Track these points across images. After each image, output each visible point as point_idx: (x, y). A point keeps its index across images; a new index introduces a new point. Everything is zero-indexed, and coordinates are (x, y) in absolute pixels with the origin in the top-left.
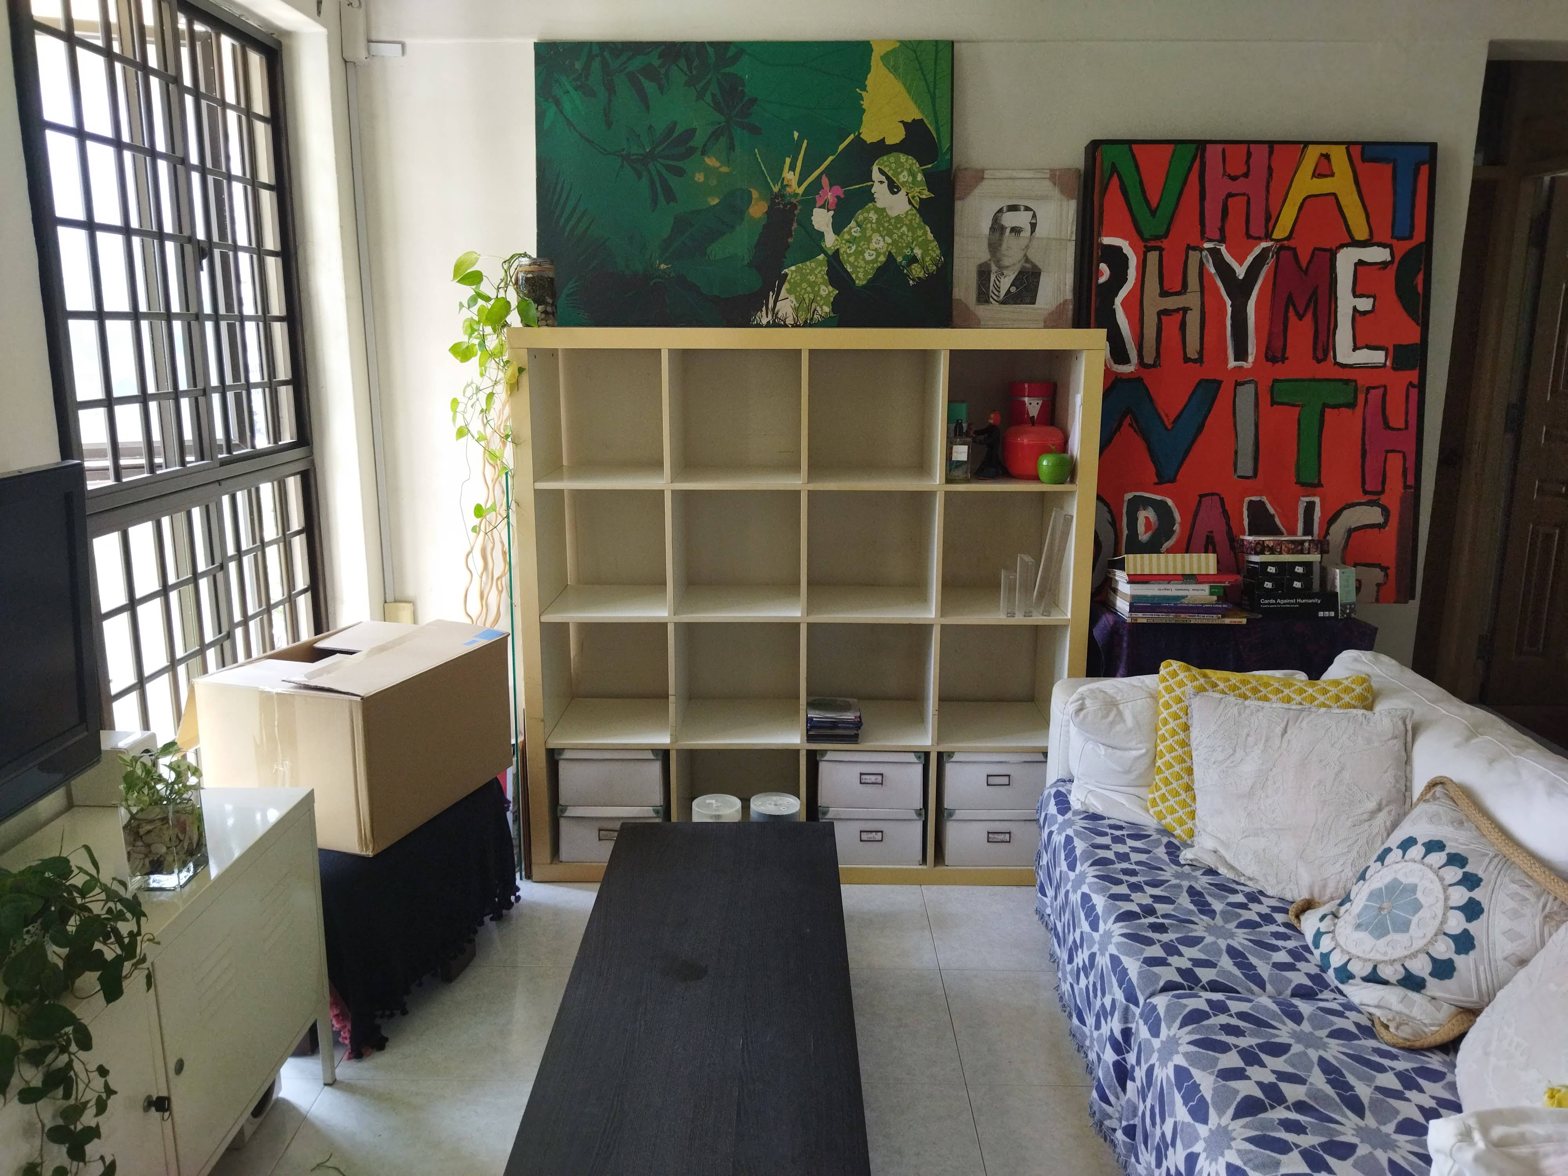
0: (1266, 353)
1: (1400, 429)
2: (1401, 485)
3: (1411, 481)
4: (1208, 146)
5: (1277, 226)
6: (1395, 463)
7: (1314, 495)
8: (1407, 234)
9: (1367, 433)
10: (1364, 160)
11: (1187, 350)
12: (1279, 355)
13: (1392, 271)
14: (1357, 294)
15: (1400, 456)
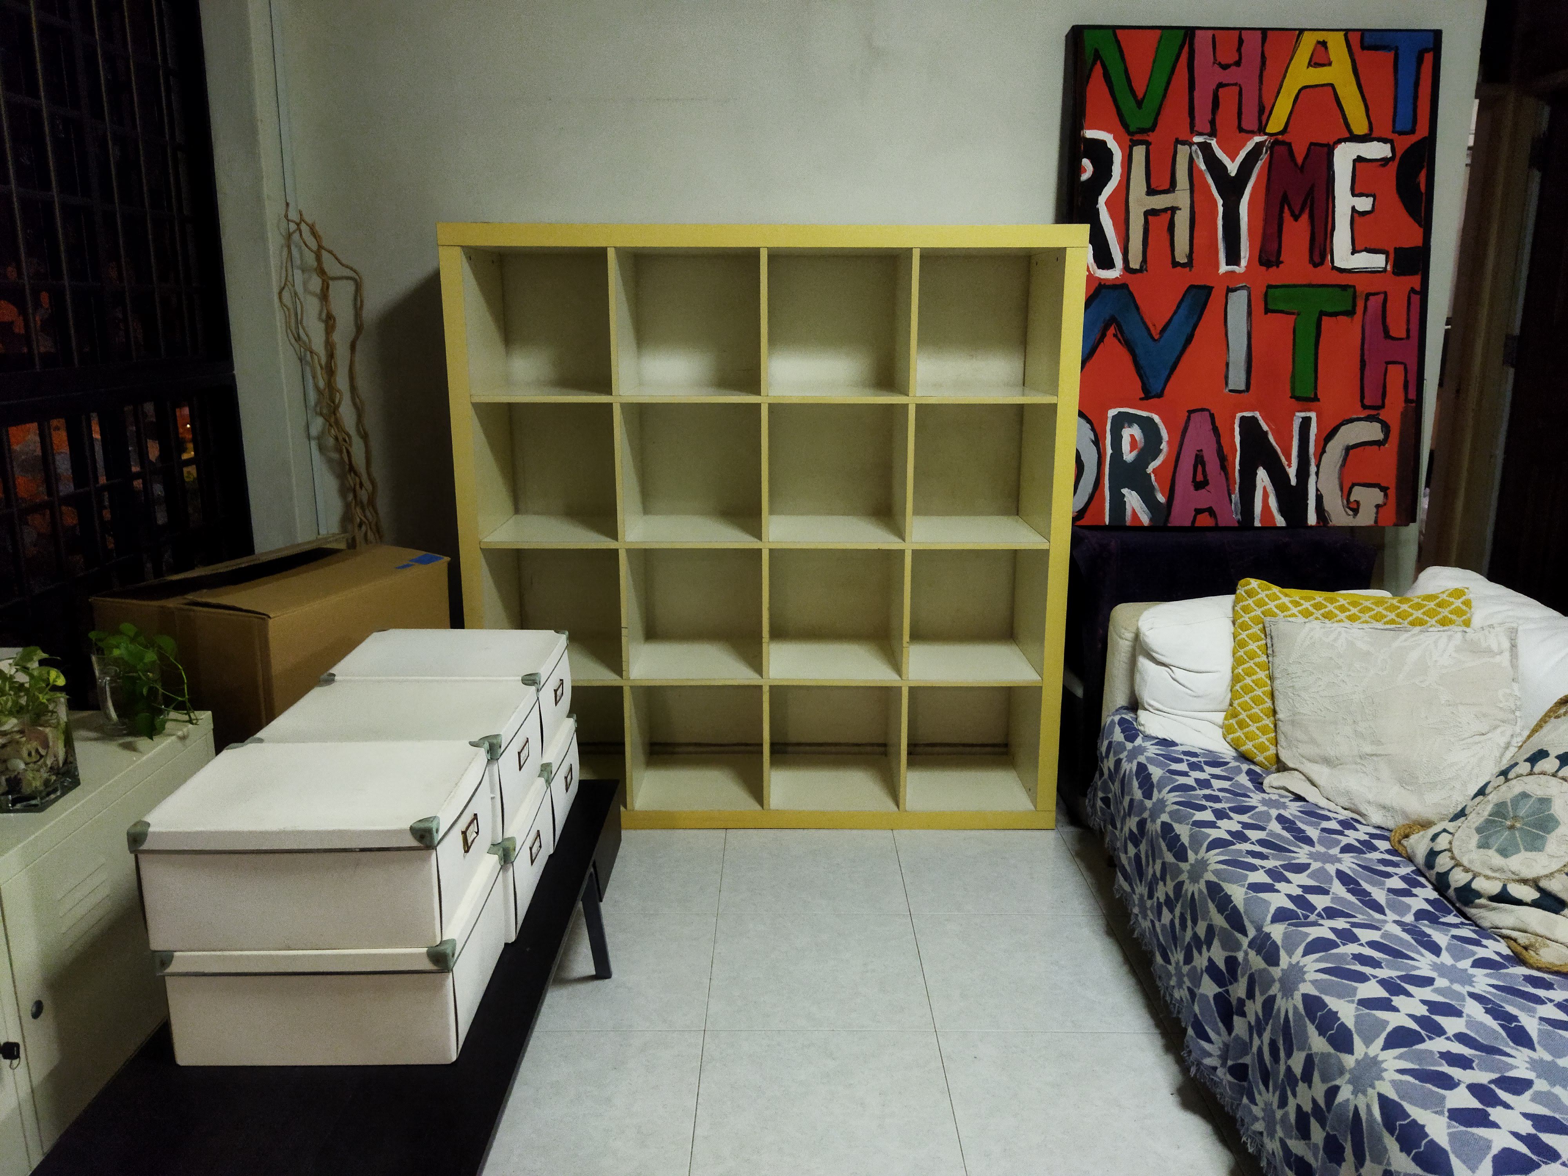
0: (1260, 259)
1: (1401, 339)
2: (1403, 398)
3: (1412, 395)
4: (1198, 32)
5: (1271, 118)
6: (1396, 375)
7: (1310, 410)
8: (1409, 127)
9: (1366, 341)
10: (1364, 47)
11: (1176, 253)
12: (1274, 259)
13: (1393, 166)
14: (1356, 192)
15: (1401, 367)
